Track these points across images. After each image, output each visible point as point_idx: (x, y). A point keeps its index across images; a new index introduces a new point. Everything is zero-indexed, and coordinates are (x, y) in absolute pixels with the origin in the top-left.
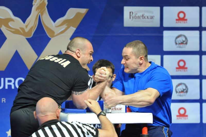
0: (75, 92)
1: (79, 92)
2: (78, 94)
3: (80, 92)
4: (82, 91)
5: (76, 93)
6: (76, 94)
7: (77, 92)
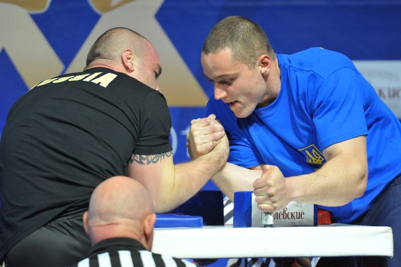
0: (138, 156)
1: (149, 155)
2: (145, 162)
3: (153, 156)
4: (156, 154)
5: (141, 158)
6: (141, 163)
7: (144, 156)
